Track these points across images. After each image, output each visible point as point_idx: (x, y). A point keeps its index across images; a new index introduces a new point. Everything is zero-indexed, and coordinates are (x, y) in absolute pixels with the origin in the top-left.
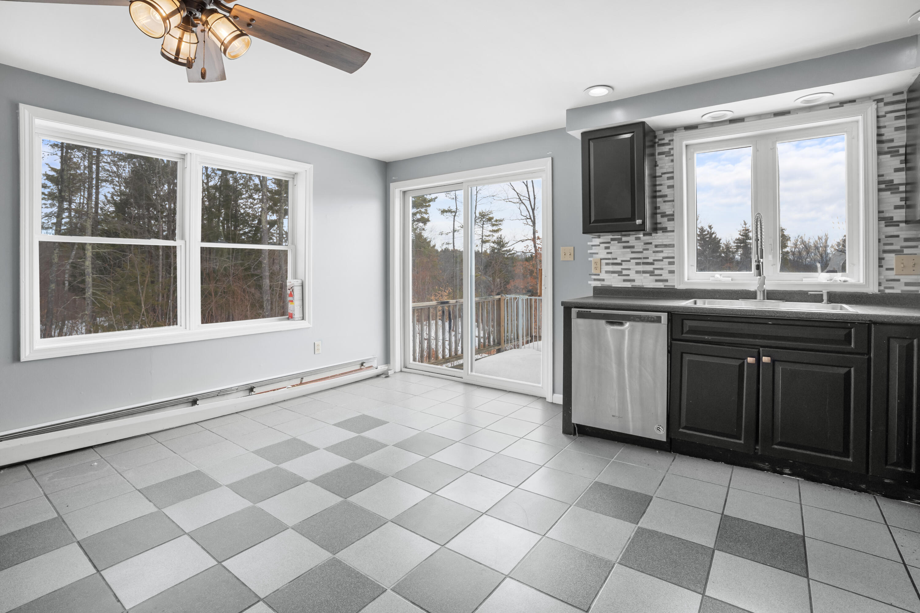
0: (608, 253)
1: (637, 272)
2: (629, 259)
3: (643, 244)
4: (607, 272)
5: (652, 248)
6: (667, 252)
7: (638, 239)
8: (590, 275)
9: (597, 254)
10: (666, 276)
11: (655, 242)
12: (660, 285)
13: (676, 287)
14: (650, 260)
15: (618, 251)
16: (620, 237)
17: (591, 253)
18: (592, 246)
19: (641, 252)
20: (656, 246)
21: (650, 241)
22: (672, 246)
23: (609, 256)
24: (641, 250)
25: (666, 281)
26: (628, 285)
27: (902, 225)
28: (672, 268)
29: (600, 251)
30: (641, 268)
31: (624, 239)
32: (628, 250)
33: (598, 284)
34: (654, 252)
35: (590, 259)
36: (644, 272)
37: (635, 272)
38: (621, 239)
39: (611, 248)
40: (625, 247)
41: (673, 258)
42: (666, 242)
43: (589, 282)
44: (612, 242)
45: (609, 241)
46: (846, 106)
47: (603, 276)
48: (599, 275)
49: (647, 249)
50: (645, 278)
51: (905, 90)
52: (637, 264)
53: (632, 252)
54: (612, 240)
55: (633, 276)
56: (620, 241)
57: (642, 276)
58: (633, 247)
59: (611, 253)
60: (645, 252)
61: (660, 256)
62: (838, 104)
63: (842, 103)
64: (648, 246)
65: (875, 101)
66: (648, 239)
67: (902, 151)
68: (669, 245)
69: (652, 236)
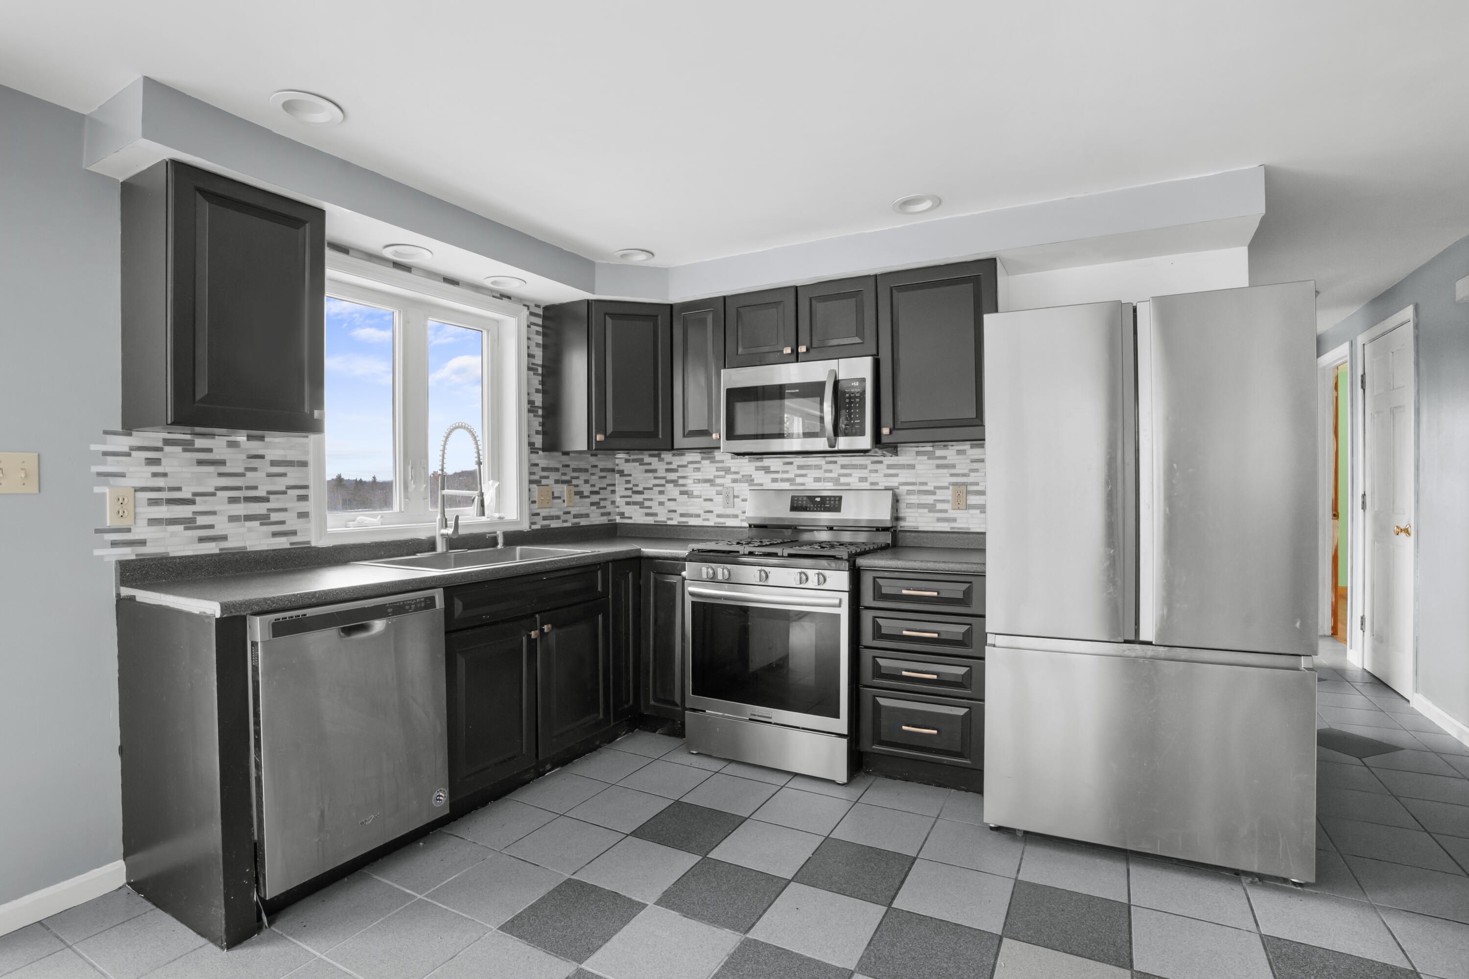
0: (155, 475)
1: (233, 519)
2: (212, 490)
3: (244, 457)
4: (153, 522)
5: (264, 467)
6: (293, 476)
7: (233, 445)
8: (98, 531)
9: (122, 475)
10: (292, 522)
11: (273, 454)
12: (283, 543)
13: (313, 544)
14: (261, 493)
15: (185, 470)
16: (188, 437)
17: (99, 474)
18: (105, 454)
19: (242, 475)
20: (273, 463)
21: (260, 452)
22: (304, 464)
23: (160, 482)
24: (241, 470)
25: (294, 533)
26: (211, 548)
28: (302, 506)
29: (132, 469)
30: (241, 509)
31: (200, 443)
32: (211, 469)
33: (128, 553)
34: (269, 475)
35: (97, 490)
36: (248, 518)
37: (226, 518)
38: (192, 443)
39: (163, 462)
40: (200, 463)
41: (306, 487)
42: (292, 456)
43: (97, 552)
44: (167, 449)
45: (160, 444)
46: (505, 301)
47: (141, 531)
48: (128, 530)
49: (255, 469)
50: (250, 530)
51: (543, 305)
52: (233, 500)
53: (220, 475)
54: (167, 442)
55: (222, 526)
56: (188, 446)
57: (244, 526)
58: (221, 462)
59: (165, 475)
60: (249, 474)
61: (280, 484)
62: (498, 296)
63: (503, 296)
64: (255, 463)
65: (525, 305)
66: (255, 447)
67: (540, 370)
68: (298, 462)
69: (264, 440)
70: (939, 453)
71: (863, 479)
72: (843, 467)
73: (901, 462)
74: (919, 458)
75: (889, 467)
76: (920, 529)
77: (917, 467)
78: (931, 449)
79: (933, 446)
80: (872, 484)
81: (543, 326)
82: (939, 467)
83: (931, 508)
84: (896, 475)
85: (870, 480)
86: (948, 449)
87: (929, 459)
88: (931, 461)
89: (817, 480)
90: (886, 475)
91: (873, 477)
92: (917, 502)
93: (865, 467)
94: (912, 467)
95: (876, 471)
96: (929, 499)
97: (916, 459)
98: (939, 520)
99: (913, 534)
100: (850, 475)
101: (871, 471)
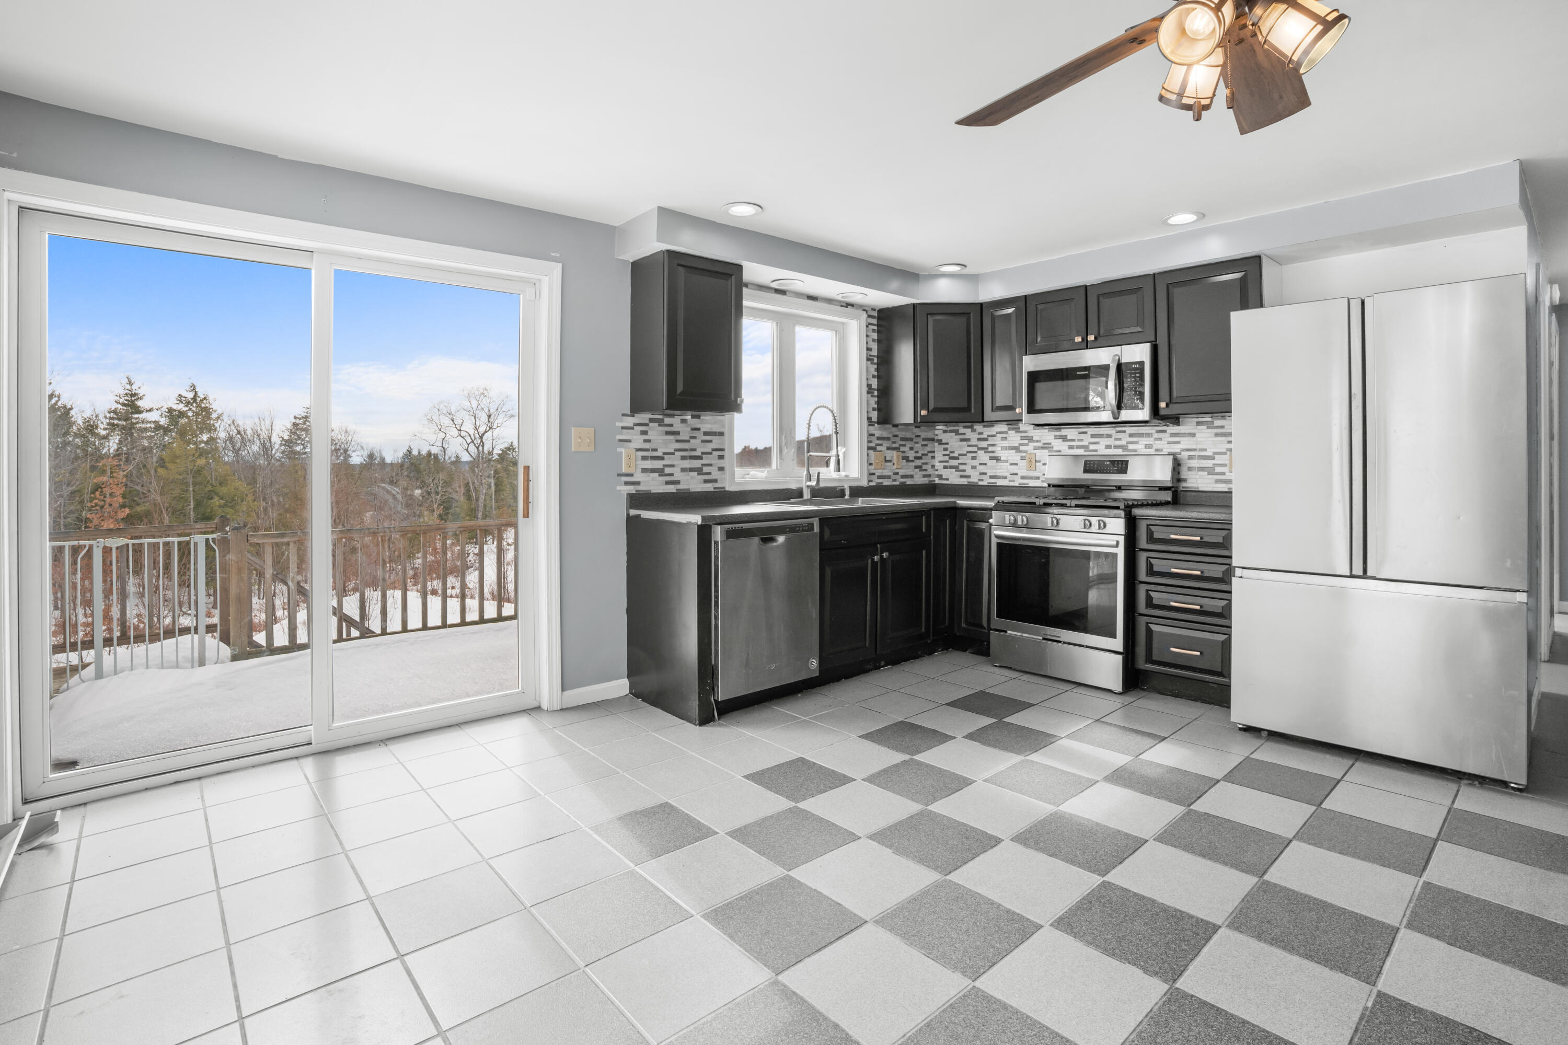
0: (645, 441)
1: (683, 470)
2: (672, 451)
3: (689, 429)
4: (644, 470)
5: (700, 436)
6: (716, 442)
7: (684, 421)
8: (619, 475)
9: (629, 441)
10: (715, 474)
11: (705, 427)
12: (709, 487)
13: (727, 489)
14: (698, 453)
15: (660, 438)
16: (661, 417)
17: (621, 441)
18: (623, 428)
19: (688, 441)
20: (706, 434)
21: (698, 426)
22: (722, 434)
23: (647, 446)
24: (688, 438)
25: (716, 481)
26: (672, 489)
27: (876, 425)
28: (721, 463)
29: (634, 437)
30: (687, 464)
31: (667, 420)
32: (672, 437)
33: (632, 489)
34: (703, 441)
35: (619, 450)
36: (692, 470)
37: (680, 469)
38: (662, 420)
39: (649, 433)
40: (667, 433)
41: (723, 450)
42: (716, 428)
43: (618, 488)
44: (651, 424)
45: (647, 422)
46: (850, 309)
47: (639, 476)
48: (632, 475)
49: (695, 438)
50: (692, 477)
51: (877, 309)
52: (683, 458)
53: (677, 441)
54: (651, 420)
55: (678, 475)
56: (661, 423)
57: (689, 475)
58: (677, 433)
59: (649, 441)
60: (692, 441)
61: (708, 448)
62: (845, 305)
63: (848, 305)
64: (696, 433)
65: (864, 310)
66: (695, 423)
67: (876, 361)
68: (719, 432)
69: (700, 418)
70: (1217, 423)
71: (1148, 446)
72: (1131, 435)
73: (1183, 431)
74: (1199, 427)
75: (1172, 435)
76: (1200, 490)
77: (1197, 435)
78: (1210, 419)
79: (1212, 417)
80: (1157, 450)
81: (878, 325)
82: (1217, 435)
83: (1210, 471)
84: (1178, 443)
85: (1155, 447)
86: (1225, 419)
87: (1208, 428)
88: (1210, 430)
89: (1108, 447)
90: (1169, 443)
91: (1158, 445)
92: (1197, 465)
93: (1149, 435)
94: (1193, 435)
95: (1160, 439)
96: (1208, 463)
97: (1196, 429)
98: (1217, 481)
99: (1193, 494)
100: (1137, 443)
101: (1156, 439)
